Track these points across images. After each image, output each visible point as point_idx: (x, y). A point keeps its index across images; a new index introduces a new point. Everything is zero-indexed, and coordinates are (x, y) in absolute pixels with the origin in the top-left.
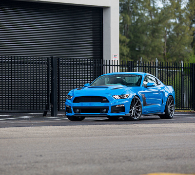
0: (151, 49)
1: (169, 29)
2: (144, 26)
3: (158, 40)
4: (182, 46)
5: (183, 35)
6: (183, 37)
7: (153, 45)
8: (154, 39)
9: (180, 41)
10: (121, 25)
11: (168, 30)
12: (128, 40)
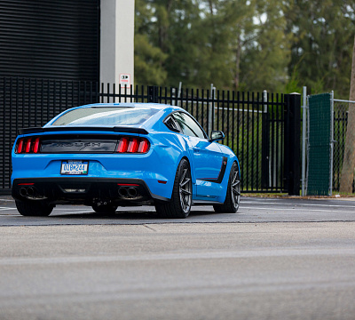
0: (209, 73)
4: (270, 68)
6: (272, 52)
7: (213, 66)
9: (265, 59)
12: (165, 56)
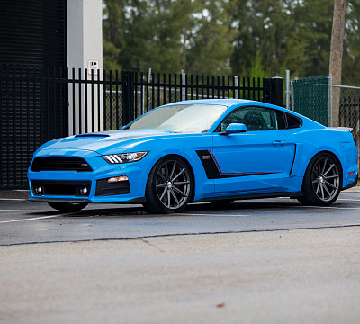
0: (159, 66)
1: (191, 31)
2: (148, 24)
3: (171, 50)
4: (214, 61)
5: (217, 42)
6: (216, 46)
7: (162, 59)
8: (164, 48)
9: (211, 52)
10: (105, 23)
11: (188, 32)
12: (118, 51)
